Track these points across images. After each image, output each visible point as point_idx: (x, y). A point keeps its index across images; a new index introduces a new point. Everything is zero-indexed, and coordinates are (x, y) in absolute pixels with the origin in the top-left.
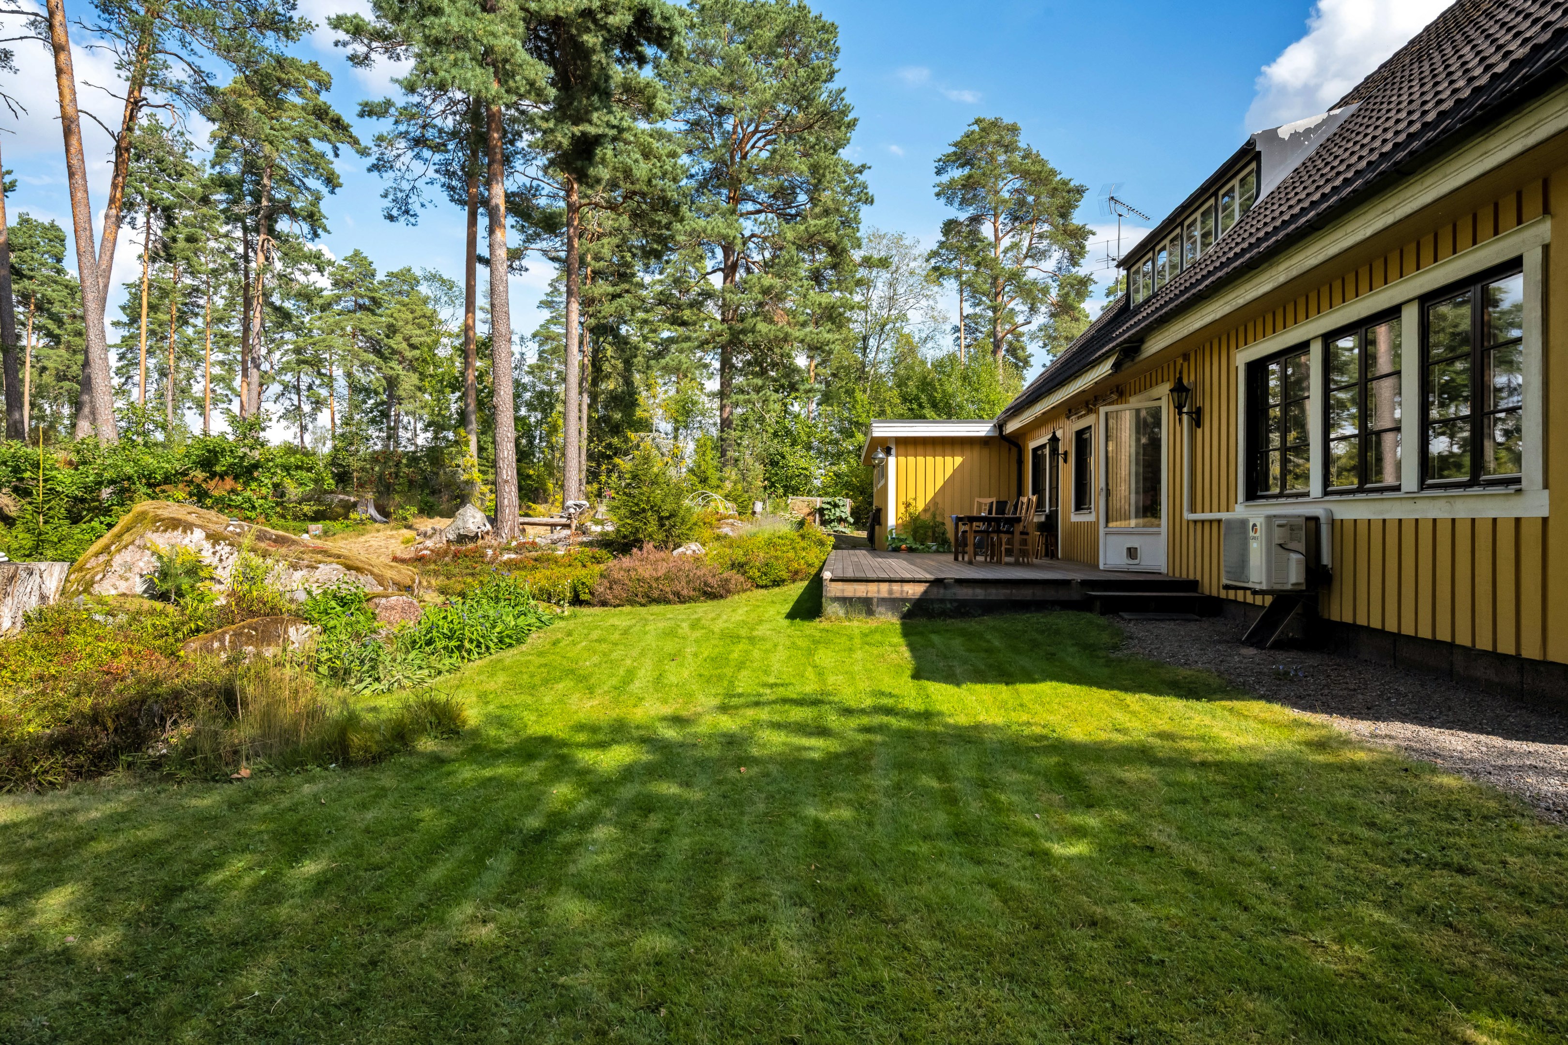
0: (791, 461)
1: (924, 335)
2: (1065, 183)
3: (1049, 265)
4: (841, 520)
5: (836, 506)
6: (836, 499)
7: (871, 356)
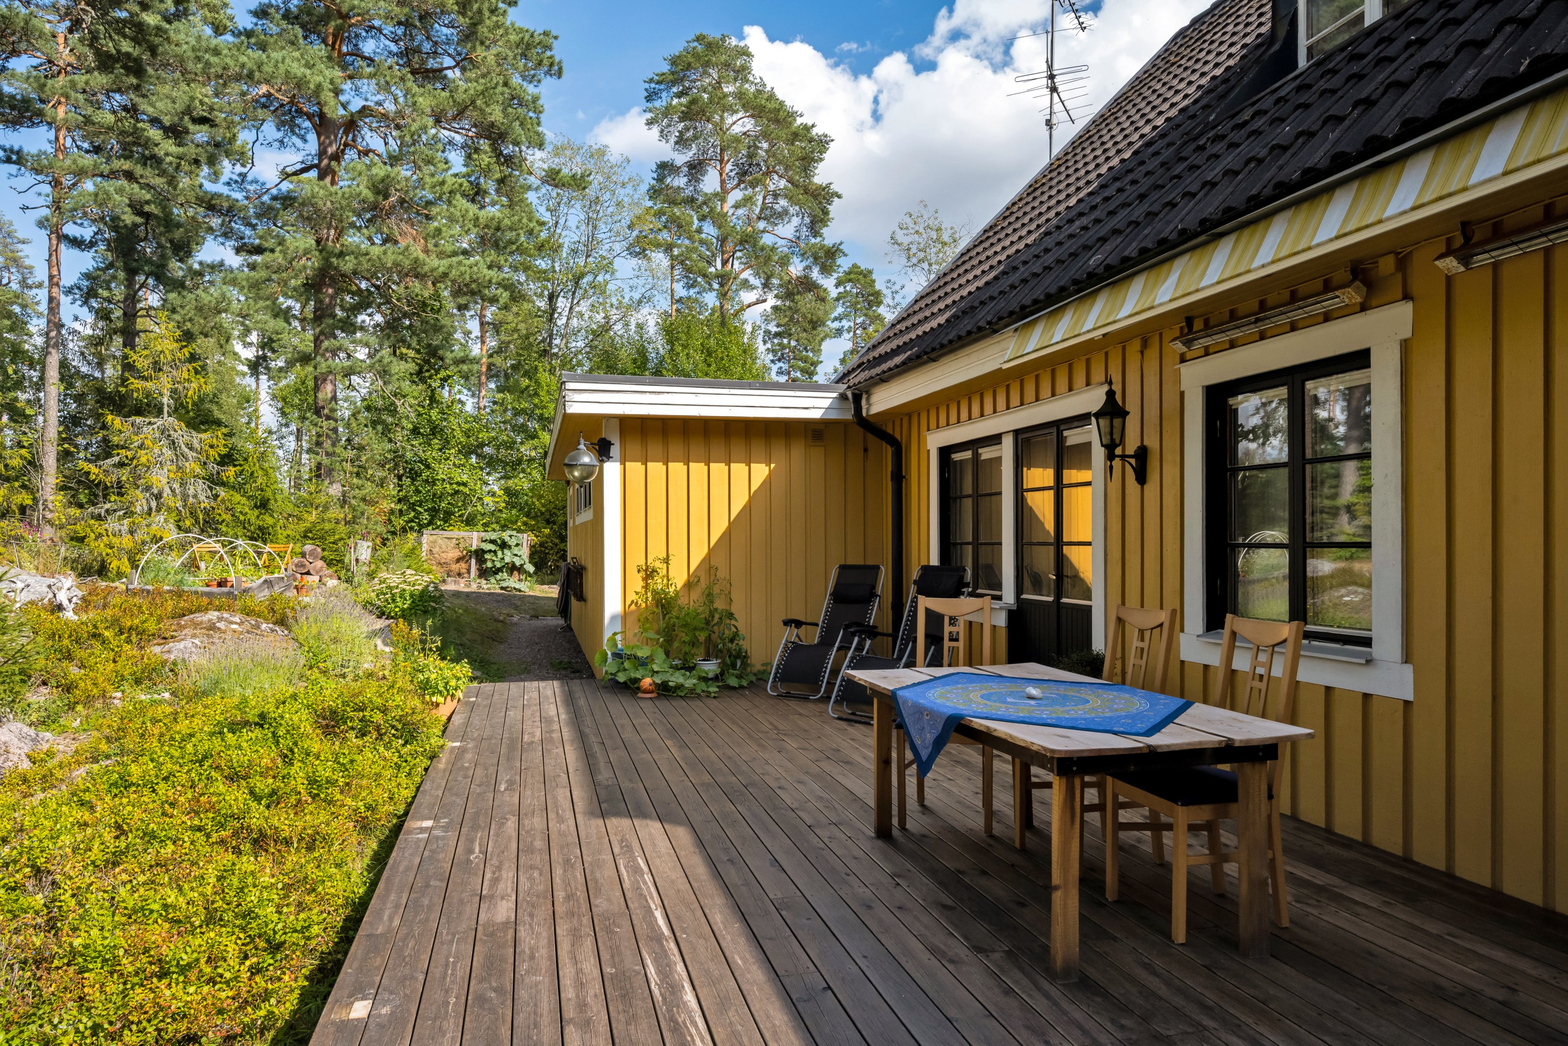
0: (442, 471)
1: (637, 296)
2: (807, 128)
3: (787, 230)
4: (513, 569)
5: (504, 545)
6: (505, 535)
7: (562, 322)
